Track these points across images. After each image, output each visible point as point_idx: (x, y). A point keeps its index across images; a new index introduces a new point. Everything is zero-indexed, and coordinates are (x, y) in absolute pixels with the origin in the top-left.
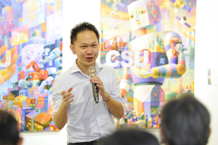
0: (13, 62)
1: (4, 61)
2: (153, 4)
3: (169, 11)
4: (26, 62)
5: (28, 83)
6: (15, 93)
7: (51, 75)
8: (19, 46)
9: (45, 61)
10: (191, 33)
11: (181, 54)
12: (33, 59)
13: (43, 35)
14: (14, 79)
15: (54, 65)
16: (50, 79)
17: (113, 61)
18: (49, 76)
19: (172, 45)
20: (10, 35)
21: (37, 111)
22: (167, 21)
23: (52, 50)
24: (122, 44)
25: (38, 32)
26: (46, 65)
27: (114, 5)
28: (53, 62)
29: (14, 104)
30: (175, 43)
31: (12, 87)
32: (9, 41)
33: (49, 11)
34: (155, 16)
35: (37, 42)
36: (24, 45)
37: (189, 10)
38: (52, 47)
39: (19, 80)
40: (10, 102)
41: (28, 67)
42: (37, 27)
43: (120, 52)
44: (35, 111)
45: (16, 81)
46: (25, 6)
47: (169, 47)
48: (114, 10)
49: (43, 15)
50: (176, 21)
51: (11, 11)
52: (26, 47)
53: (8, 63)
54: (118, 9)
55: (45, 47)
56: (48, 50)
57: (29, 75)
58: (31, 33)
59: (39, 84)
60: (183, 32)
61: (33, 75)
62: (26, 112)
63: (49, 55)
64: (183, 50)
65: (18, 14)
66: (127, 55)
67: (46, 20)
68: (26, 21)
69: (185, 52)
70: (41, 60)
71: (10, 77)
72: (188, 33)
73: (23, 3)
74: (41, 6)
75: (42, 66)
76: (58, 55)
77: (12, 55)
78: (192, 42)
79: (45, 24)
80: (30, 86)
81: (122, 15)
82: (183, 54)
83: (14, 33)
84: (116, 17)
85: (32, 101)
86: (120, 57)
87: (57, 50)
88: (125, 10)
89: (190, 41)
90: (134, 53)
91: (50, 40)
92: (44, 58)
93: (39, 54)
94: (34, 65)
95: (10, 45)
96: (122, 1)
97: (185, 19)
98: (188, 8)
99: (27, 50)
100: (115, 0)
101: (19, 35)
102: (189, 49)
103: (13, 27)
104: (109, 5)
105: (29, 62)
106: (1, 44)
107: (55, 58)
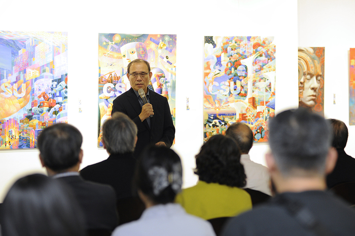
0: (27, 93)
1: (20, 93)
2: (141, 46)
3: (154, 52)
4: (38, 93)
5: (40, 109)
6: (30, 118)
7: (59, 103)
8: (32, 80)
9: (53, 92)
10: (172, 69)
11: (164, 85)
12: (43, 90)
13: (52, 71)
14: (29, 106)
15: (60, 96)
16: (57, 106)
17: (109, 92)
18: (57, 104)
19: (157, 78)
20: (25, 72)
22: (152, 60)
23: (58, 83)
24: (116, 78)
25: (48, 69)
26: (54, 95)
27: (109, 47)
28: (60, 92)
29: (29, 126)
30: (160, 77)
31: (27, 113)
32: (24, 76)
33: (56, 52)
34: (143, 56)
35: (47, 77)
36: (36, 79)
37: (171, 51)
38: (59, 81)
39: (32, 107)
40: (26, 125)
41: (40, 97)
42: (47, 65)
43: (115, 85)
45: (30, 108)
46: (36, 48)
47: (155, 81)
48: (109, 51)
49: (51, 55)
50: (160, 60)
51: (26, 53)
52: (38, 81)
53: (23, 94)
54: (113, 50)
55: (53, 81)
56: (56, 83)
57: (41, 103)
58: (42, 70)
59: (49, 110)
60: (166, 68)
61: (43, 103)
63: (56, 87)
64: (166, 83)
65: (32, 55)
66: (120, 86)
67: (53, 59)
68: (38, 61)
69: (167, 84)
70: (50, 91)
71: (25, 105)
72: (170, 69)
73: (35, 46)
74: (50, 48)
75: (51, 96)
76: (64, 87)
77: (27, 87)
78: (174, 76)
79: (53, 62)
80: (41, 112)
81: (116, 55)
82: (166, 86)
83: (28, 70)
84: (111, 56)
85: (43, 124)
86: (115, 88)
87: (63, 83)
88: (119, 51)
89: (172, 76)
90: (126, 85)
91: (57, 75)
92: (52, 89)
93: (48, 86)
94: (44, 95)
95: (25, 79)
96: (116, 44)
97: (167, 58)
98: (169, 49)
99: (39, 84)
100: (110, 43)
101: (32, 71)
102: (171, 81)
103: (27, 65)
104: (106, 47)
105: (40, 93)
106: (18, 79)
107: (62, 90)
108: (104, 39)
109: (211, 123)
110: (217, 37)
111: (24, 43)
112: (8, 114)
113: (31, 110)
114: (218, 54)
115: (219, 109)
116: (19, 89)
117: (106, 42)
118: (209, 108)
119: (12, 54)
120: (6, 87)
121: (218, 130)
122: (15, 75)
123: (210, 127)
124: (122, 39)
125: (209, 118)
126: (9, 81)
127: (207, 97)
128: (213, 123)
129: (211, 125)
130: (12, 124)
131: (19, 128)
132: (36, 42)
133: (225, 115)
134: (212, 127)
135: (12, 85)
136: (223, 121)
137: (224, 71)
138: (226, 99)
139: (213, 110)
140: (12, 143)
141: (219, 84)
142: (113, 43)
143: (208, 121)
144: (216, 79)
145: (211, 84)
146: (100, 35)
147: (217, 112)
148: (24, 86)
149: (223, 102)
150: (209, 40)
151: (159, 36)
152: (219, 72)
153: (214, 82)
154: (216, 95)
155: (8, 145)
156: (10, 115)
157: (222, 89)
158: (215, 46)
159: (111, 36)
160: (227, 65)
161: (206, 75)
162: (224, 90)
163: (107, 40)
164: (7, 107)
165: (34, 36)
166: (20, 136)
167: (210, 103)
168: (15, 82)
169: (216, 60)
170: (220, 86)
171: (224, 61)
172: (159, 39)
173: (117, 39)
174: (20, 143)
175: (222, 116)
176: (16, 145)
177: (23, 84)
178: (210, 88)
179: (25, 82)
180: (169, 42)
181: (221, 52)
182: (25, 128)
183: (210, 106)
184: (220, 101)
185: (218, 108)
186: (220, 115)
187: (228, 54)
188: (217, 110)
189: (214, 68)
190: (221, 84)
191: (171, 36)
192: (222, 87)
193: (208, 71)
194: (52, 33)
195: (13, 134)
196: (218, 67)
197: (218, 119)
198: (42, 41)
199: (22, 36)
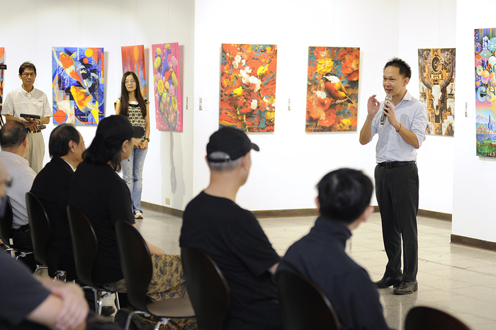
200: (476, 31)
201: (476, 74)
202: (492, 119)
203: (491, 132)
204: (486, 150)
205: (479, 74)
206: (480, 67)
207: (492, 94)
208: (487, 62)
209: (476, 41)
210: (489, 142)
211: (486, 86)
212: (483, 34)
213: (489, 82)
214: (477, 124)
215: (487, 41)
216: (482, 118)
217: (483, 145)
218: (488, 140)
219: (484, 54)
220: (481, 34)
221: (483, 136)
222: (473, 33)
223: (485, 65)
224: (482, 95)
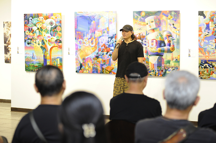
0: (96, 44)
1: (93, 44)
2: (157, 18)
3: (165, 21)
4: (101, 44)
5: (102, 53)
6: (97, 57)
7: (112, 50)
8: (98, 37)
9: (109, 44)
10: (176, 32)
11: (172, 41)
12: (104, 43)
13: (108, 33)
14: (97, 51)
15: (112, 46)
16: (111, 52)
18: (111, 50)
19: (167, 37)
20: (95, 33)
21: (106, 65)
22: (164, 26)
24: (143, 37)
25: (106, 31)
26: (109, 46)
27: (139, 19)
28: (112, 44)
29: (97, 62)
30: (169, 36)
31: (96, 54)
32: (94, 35)
33: (110, 22)
34: (158, 24)
35: (105, 36)
36: (100, 37)
37: (176, 21)
38: (112, 38)
39: (99, 52)
40: (96, 61)
41: (102, 46)
42: (105, 29)
43: (142, 40)
44: (105, 65)
45: (97, 52)
46: (100, 20)
47: (166, 38)
48: (138, 21)
49: (107, 24)
50: (169, 26)
51: (95, 23)
53: (94, 45)
54: (141, 21)
55: (109, 38)
56: (110, 39)
57: (103, 50)
58: (103, 32)
59: (107, 54)
60: (173, 31)
61: (104, 50)
62: (102, 65)
63: (110, 41)
64: (173, 40)
65: (98, 24)
66: (145, 41)
67: (109, 26)
68: (101, 27)
69: (174, 41)
70: (107, 43)
71: (95, 50)
72: (175, 32)
73: (99, 19)
74: (107, 20)
75: (108, 46)
76: (114, 41)
77: (96, 41)
78: (178, 36)
79: (108, 28)
81: (142, 23)
82: (173, 42)
83: (96, 32)
84: (140, 24)
85: (104, 61)
86: (142, 42)
87: (114, 39)
88: (144, 21)
89: (176, 36)
90: (148, 41)
91: (111, 35)
92: (108, 42)
93: (106, 41)
94: (104, 45)
95: (95, 37)
96: (142, 17)
97: (173, 25)
98: (175, 19)
99: (101, 39)
100: (139, 16)
101: (98, 33)
102: (176, 39)
103: (95, 29)
104: (137, 19)
105: (102, 44)
106: (91, 36)
107: (113, 43)
108: (135, 14)
109: (203, 66)
110: (206, 12)
111: (94, 18)
112: (87, 55)
113: (98, 53)
114: (207, 22)
115: (209, 57)
116: (92, 42)
117: (137, 16)
118: (202, 56)
119: (88, 23)
120: (86, 41)
121: (208, 70)
122: (90, 34)
123: (202, 68)
124: (146, 14)
125: (201, 62)
126: (87, 38)
127: (201, 49)
128: (205, 66)
129: (203, 67)
130: (89, 60)
131: (92, 62)
132: (100, 17)
133: (212, 61)
134: (203, 68)
135: (89, 40)
136: (211, 65)
137: (212, 33)
138: (213, 51)
139: (204, 58)
140: (89, 70)
141: (208, 41)
142: (141, 16)
143: (201, 64)
144: (206, 38)
145: (202, 41)
146: (134, 12)
147: (207, 59)
148: (94, 40)
149: (211, 53)
150: (201, 13)
151: (168, 12)
152: (208, 33)
153: (204, 40)
154: (206, 48)
155: (87, 71)
156: (88, 55)
157: (210, 44)
158: (205, 17)
159: (139, 13)
160: (214, 29)
161: (200, 35)
162: (212, 45)
163: (137, 15)
164: (86, 51)
165: (99, 14)
166: (93, 67)
167: (202, 53)
168: (90, 38)
169: (205, 26)
170: (209, 43)
171: (212, 26)
172: (168, 13)
173: (143, 14)
174: (93, 70)
175: (210, 62)
176: (91, 71)
177: (94, 39)
178: (202, 44)
179: (95, 38)
180: (174, 15)
181: (209, 21)
182: (95, 63)
183: (202, 55)
184: (209, 52)
185: (207, 56)
186: (209, 61)
187: (214, 22)
188: (207, 57)
189: (205, 31)
190: (210, 41)
191: (175, 12)
192: (211, 43)
193: (200, 33)
194: (108, 12)
195: (90, 65)
196: (207, 30)
197: (208, 63)
198: (103, 16)
199: (93, 14)
200: (25, 15)
201: (25, 34)
202: (34, 54)
203: (34, 60)
204: (31, 68)
205: (27, 34)
206: (28, 31)
207: (35, 43)
208: (32, 29)
209: (25, 19)
210: (33, 65)
211: (31, 40)
212: (29, 16)
213: (33, 38)
214: (25, 57)
215: (32, 20)
216: (28, 54)
217: (29, 66)
218: (32, 64)
219: (30, 25)
220: (28, 16)
221: (29, 62)
222: (23, 16)
223: (30, 30)
224: (28, 44)
